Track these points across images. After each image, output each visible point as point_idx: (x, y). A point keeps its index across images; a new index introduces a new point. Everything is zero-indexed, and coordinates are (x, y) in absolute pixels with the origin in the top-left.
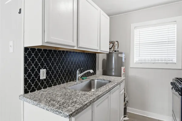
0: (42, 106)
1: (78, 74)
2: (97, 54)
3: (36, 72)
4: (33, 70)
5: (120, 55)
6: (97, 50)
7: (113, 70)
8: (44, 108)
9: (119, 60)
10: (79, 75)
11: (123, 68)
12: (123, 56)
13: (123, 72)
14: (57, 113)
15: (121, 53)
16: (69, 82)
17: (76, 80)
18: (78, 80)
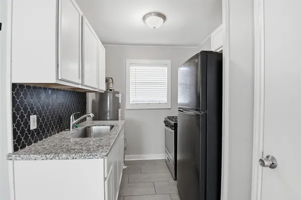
0: (64, 156)
1: (73, 121)
2: (87, 93)
3: (26, 119)
4: (22, 117)
5: (116, 95)
6: (96, 89)
7: (108, 114)
8: (68, 159)
9: (116, 100)
10: (75, 122)
11: (120, 110)
12: (120, 96)
13: (120, 115)
14: (91, 157)
15: (118, 93)
16: (60, 133)
17: (69, 128)
18: (73, 128)
